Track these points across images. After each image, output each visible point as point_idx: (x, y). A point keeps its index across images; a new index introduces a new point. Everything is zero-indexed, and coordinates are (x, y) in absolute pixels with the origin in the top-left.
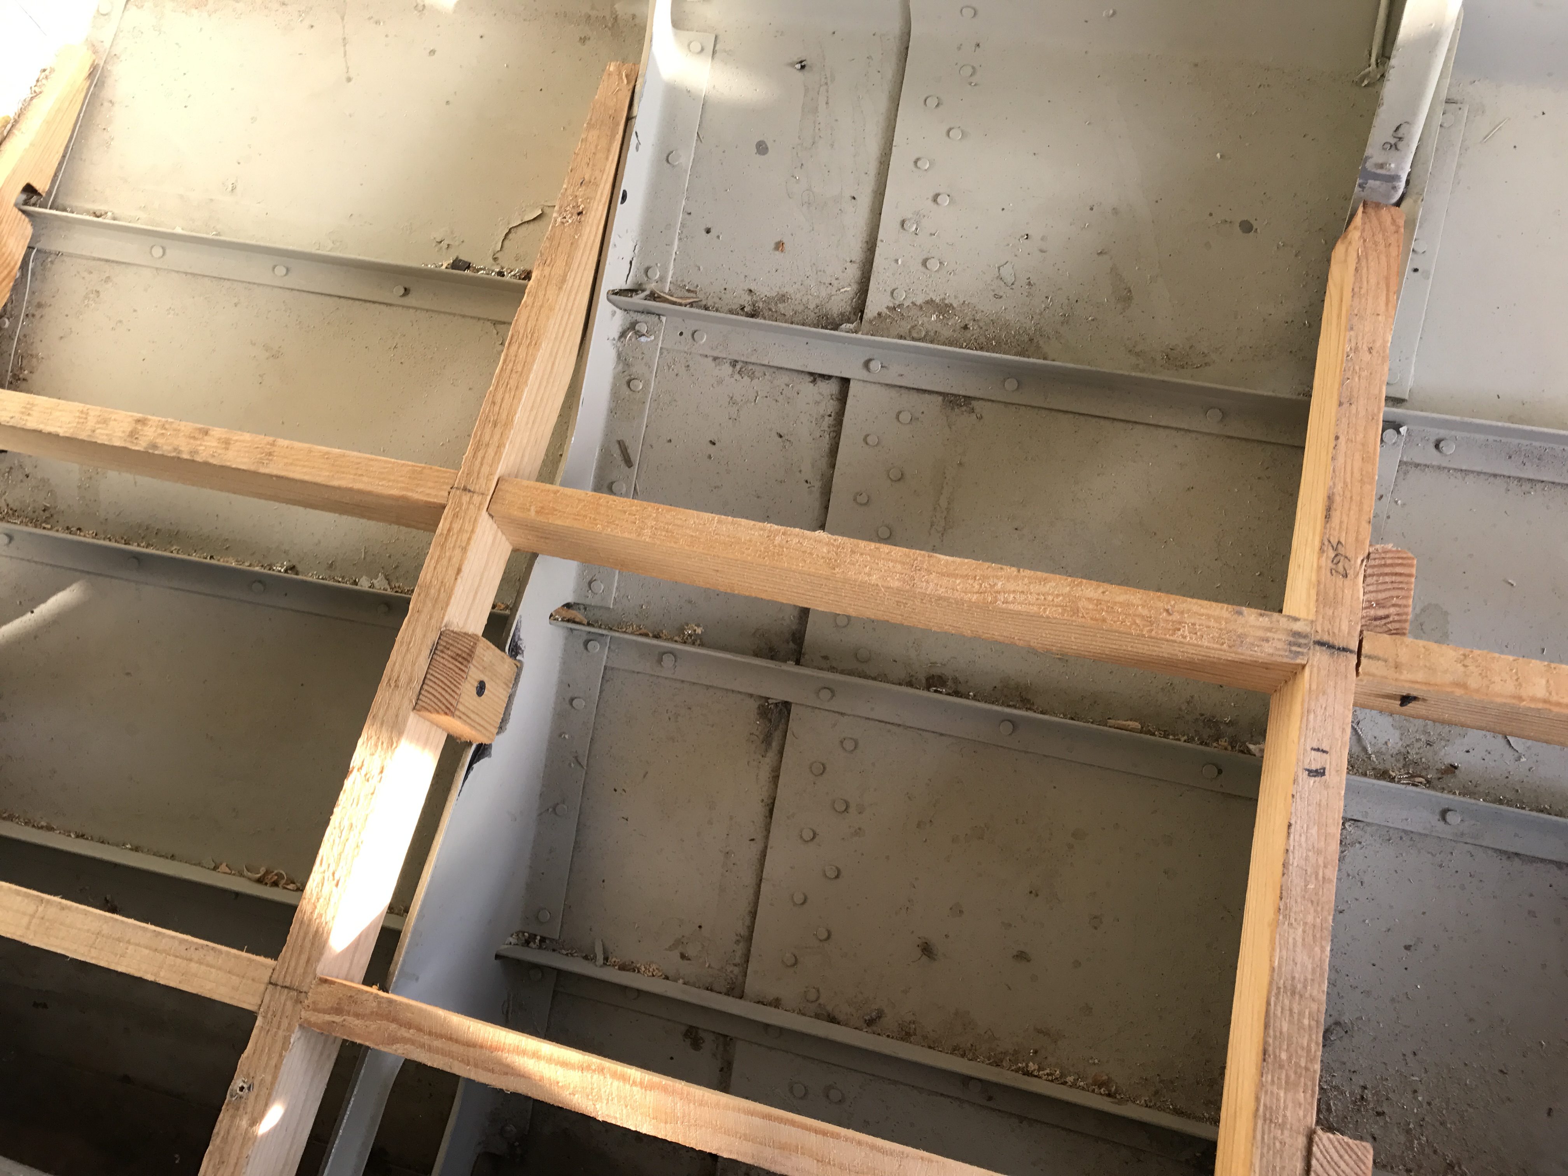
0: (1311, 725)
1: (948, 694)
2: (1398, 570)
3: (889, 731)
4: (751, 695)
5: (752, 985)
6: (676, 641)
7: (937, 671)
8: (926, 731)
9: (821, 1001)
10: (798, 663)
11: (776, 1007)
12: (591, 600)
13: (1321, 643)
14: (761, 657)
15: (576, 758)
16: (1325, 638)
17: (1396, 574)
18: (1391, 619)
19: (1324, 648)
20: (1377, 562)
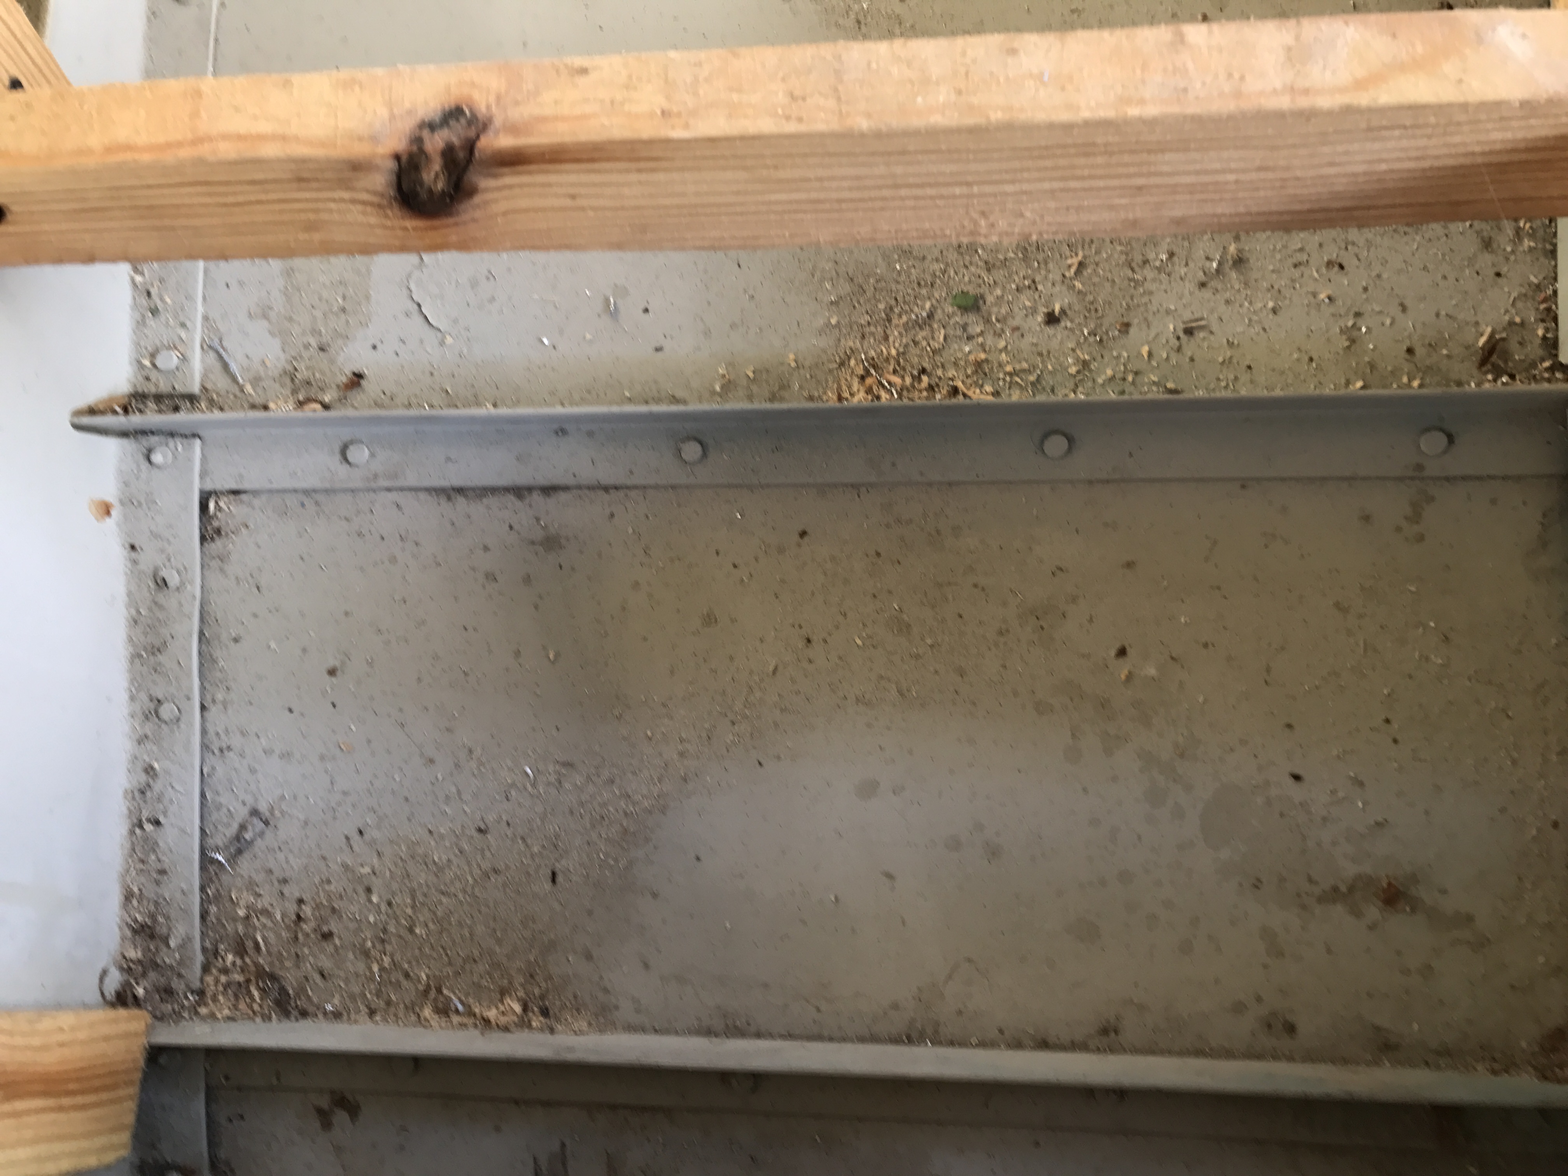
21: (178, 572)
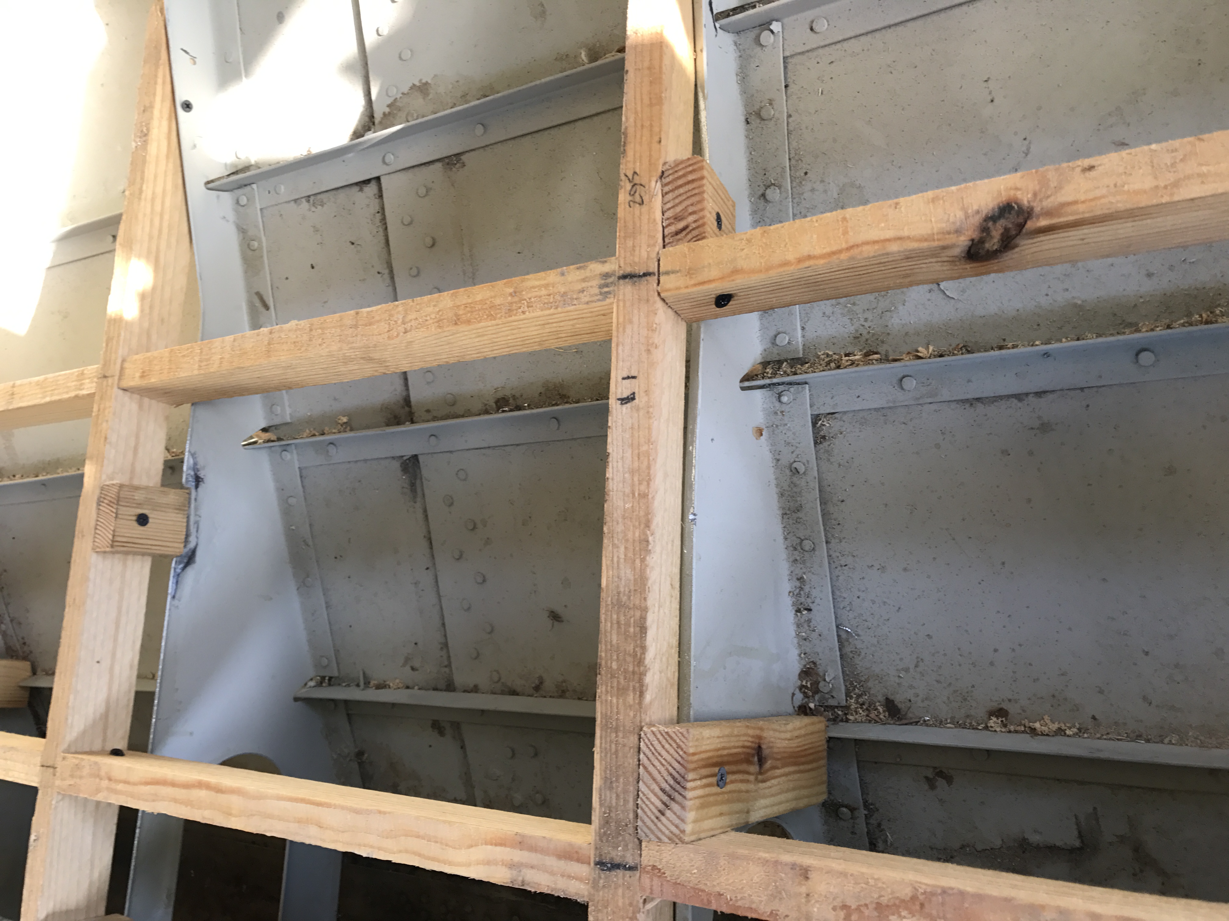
0: (621, 357)
1: (511, 410)
2: (690, 177)
3: (484, 454)
4: (393, 458)
5: (459, 679)
6: (334, 433)
7: (500, 395)
8: (507, 446)
9: (502, 680)
10: (412, 422)
11: (476, 692)
12: (277, 421)
13: (624, 277)
14: (391, 425)
15: (304, 541)
16: (629, 270)
17: (689, 182)
18: (690, 228)
19: (627, 280)
20: (671, 178)
21: (804, 465)
